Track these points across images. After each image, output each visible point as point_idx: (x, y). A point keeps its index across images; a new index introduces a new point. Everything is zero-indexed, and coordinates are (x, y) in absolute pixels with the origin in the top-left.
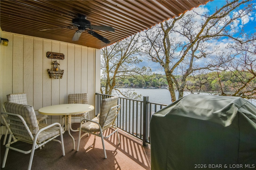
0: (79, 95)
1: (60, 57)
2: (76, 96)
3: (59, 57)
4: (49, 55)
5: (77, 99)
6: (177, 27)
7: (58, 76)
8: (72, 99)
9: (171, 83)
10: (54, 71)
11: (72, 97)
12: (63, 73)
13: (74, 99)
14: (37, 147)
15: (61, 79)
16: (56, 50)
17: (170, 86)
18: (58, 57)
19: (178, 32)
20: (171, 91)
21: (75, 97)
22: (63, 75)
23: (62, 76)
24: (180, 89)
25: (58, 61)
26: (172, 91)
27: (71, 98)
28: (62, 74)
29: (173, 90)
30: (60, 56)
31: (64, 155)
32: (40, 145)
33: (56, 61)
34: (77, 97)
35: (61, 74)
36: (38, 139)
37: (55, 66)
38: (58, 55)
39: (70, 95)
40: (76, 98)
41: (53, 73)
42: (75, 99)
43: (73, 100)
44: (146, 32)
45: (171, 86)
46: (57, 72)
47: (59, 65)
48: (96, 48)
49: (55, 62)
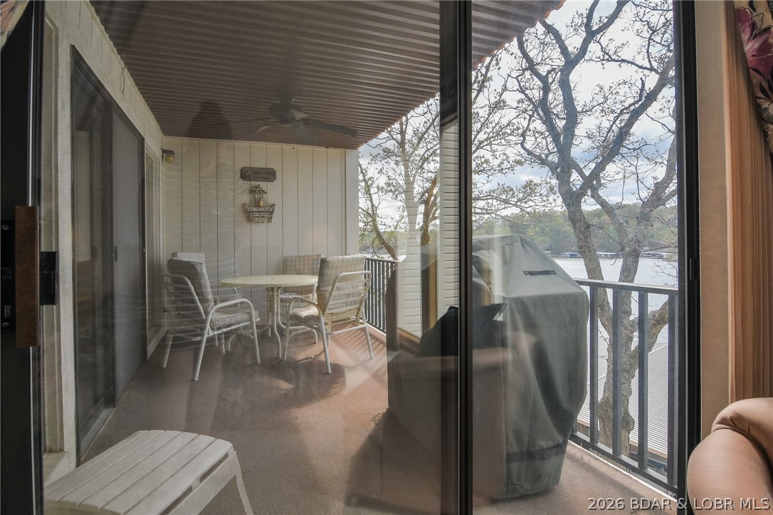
0: (306, 258)
1: (268, 176)
2: (300, 261)
3: (264, 176)
4: (246, 174)
5: (302, 267)
6: (625, 48)
7: (263, 217)
8: (291, 265)
9: (583, 229)
10: (255, 206)
11: (291, 261)
12: (273, 210)
13: (295, 265)
14: (211, 334)
15: (269, 224)
16: (259, 163)
17: (580, 239)
18: (263, 178)
19: (629, 62)
20: (584, 252)
21: (298, 263)
22: (274, 215)
23: (271, 218)
24: (627, 249)
25: (263, 185)
26: (587, 254)
27: (289, 264)
28: (272, 213)
29: (590, 251)
30: (268, 174)
31: (259, 362)
32: (216, 333)
33: (259, 185)
34: (302, 263)
35: (269, 212)
36: (211, 320)
37: (256, 196)
38: (264, 173)
39: (287, 257)
40: (300, 265)
41: (253, 212)
42: (298, 267)
43: (293, 268)
44: (516, 78)
45: (582, 237)
46: (261, 209)
47: (266, 193)
48: (346, 148)
49: (256, 187)
